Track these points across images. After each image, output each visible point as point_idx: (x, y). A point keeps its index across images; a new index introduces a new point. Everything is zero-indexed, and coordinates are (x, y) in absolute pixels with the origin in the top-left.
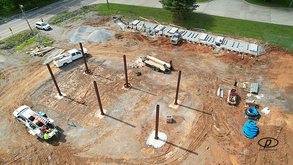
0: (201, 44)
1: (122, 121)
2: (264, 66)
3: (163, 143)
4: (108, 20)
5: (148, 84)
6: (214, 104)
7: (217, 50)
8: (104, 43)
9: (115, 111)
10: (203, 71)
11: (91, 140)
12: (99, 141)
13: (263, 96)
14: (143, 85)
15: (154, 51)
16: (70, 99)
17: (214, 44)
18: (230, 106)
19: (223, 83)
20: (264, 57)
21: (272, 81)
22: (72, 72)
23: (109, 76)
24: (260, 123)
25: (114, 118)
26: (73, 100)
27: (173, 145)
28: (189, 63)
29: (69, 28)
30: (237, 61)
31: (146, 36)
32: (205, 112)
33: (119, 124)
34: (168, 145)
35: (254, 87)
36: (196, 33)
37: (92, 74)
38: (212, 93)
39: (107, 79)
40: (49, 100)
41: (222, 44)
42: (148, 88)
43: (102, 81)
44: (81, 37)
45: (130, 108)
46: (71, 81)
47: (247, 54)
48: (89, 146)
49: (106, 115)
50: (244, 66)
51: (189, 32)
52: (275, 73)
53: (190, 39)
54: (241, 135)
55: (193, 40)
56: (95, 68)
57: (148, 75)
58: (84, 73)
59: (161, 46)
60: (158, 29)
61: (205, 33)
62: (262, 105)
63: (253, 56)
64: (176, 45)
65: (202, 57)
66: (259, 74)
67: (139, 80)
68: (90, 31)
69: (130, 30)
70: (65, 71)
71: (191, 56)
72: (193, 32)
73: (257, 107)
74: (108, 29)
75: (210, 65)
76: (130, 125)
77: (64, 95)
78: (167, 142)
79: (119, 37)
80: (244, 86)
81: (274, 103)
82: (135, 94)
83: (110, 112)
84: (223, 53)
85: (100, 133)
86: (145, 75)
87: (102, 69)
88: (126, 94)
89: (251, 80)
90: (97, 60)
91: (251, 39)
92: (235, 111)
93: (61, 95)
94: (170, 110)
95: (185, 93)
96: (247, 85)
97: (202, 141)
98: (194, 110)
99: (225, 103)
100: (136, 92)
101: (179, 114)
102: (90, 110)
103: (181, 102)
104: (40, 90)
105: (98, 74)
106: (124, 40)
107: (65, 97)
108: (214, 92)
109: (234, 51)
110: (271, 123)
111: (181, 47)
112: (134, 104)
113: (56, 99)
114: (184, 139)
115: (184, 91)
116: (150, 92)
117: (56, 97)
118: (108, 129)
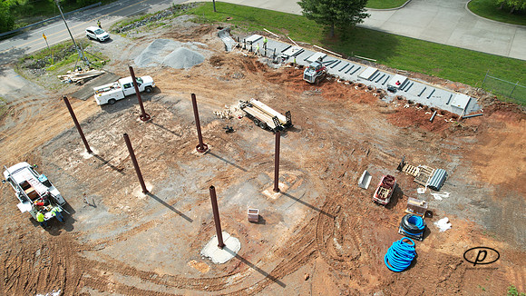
0: (360, 85)
1: (172, 209)
2: (470, 139)
3: (230, 256)
4: (207, 31)
5: (238, 150)
6: (346, 199)
7: (387, 101)
8: (187, 71)
9: (168, 189)
10: (346, 137)
11: (113, 234)
12: (124, 236)
13: (447, 196)
14: (231, 150)
15: (269, 92)
16: (103, 160)
17: (385, 88)
18: (377, 207)
19: (377, 162)
20: (477, 121)
21: (476, 168)
22: (119, 115)
23: (177, 128)
24: (423, 246)
25: (161, 202)
26: (106, 163)
27: (247, 263)
28: (326, 120)
29: (138, 41)
30: (419, 124)
31: (265, 63)
32: (325, 213)
33: (167, 212)
34: (238, 261)
35: (434, 177)
36: (357, 65)
37: (151, 122)
38: (349, 178)
39: (173, 132)
40: (70, 159)
41: (399, 89)
42: (237, 157)
43: (164, 136)
44: (154, 57)
45: (193, 188)
46: (114, 130)
47: (443, 113)
48: (107, 242)
49: (150, 194)
50: (431, 134)
51: (344, 62)
52: (487, 153)
53: (342, 75)
54: (380, 263)
55: (348, 77)
56: (159, 112)
57: (245, 134)
58: (139, 119)
59: (286, 84)
60: (289, 52)
61: (375, 66)
62: (439, 212)
63: (455, 117)
64: (312, 84)
65: (354, 111)
66: (455, 152)
67: (226, 141)
68: (172, 49)
69: (239, 52)
70: (110, 113)
71: (333, 106)
72: (352, 63)
73: (429, 214)
74: (202, 47)
75: (364, 126)
76: (184, 217)
77: (96, 152)
78: (237, 256)
79: (216, 61)
80: (417, 172)
81: (464, 212)
82: (211, 165)
83: (158, 189)
84: (396, 105)
85: (130, 223)
86: (239, 132)
87: (170, 115)
88: (195, 162)
89: (435, 162)
90: (166, 99)
91: (460, 84)
92: (383, 216)
93: (90, 151)
94: (262, 200)
95: (300, 173)
96: (422, 170)
97: (302, 263)
98: (306, 204)
99: (368, 200)
100: (213, 160)
101: (277, 209)
102: (128, 183)
103: (287, 187)
104: (61, 140)
105: (161, 123)
106: (224, 68)
107: (96, 156)
108: (355, 177)
109: (420, 105)
110: (446, 249)
111: (320, 89)
112: (203, 181)
113: (81, 158)
114: (270, 256)
115: (298, 169)
116: (238, 164)
117: (81, 154)
118: (146, 219)
